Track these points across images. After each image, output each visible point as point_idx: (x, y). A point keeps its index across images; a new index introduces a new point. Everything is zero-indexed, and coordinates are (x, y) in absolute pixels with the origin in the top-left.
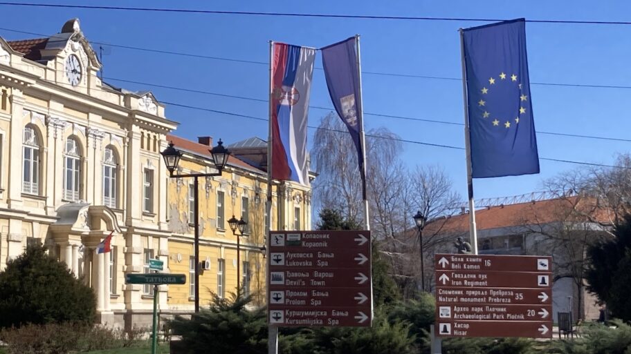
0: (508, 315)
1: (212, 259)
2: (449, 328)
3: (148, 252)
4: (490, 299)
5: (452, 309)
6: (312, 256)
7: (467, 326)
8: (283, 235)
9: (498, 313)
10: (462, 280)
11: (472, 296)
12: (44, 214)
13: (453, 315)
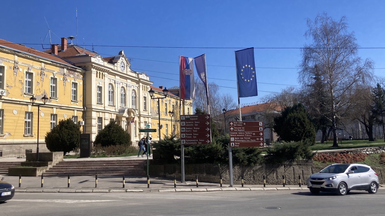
0: (251, 140)
1: (164, 124)
2: (234, 144)
3: (145, 122)
4: (245, 135)
5: (234, 138)
6: (193, 123)
7: (239, 144)
8: (184, 116)
9: (248, 139)
10: (237, 129)
11: (240, 134)
12: (115, 111)
13: (235, 140)
